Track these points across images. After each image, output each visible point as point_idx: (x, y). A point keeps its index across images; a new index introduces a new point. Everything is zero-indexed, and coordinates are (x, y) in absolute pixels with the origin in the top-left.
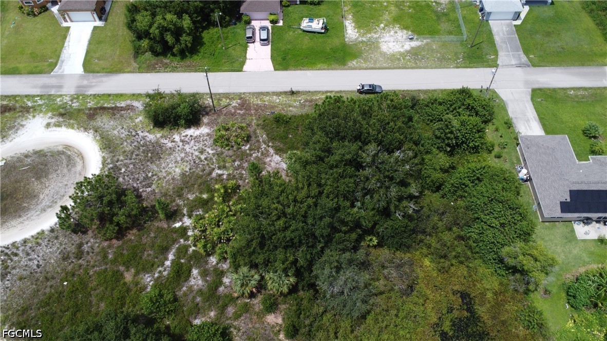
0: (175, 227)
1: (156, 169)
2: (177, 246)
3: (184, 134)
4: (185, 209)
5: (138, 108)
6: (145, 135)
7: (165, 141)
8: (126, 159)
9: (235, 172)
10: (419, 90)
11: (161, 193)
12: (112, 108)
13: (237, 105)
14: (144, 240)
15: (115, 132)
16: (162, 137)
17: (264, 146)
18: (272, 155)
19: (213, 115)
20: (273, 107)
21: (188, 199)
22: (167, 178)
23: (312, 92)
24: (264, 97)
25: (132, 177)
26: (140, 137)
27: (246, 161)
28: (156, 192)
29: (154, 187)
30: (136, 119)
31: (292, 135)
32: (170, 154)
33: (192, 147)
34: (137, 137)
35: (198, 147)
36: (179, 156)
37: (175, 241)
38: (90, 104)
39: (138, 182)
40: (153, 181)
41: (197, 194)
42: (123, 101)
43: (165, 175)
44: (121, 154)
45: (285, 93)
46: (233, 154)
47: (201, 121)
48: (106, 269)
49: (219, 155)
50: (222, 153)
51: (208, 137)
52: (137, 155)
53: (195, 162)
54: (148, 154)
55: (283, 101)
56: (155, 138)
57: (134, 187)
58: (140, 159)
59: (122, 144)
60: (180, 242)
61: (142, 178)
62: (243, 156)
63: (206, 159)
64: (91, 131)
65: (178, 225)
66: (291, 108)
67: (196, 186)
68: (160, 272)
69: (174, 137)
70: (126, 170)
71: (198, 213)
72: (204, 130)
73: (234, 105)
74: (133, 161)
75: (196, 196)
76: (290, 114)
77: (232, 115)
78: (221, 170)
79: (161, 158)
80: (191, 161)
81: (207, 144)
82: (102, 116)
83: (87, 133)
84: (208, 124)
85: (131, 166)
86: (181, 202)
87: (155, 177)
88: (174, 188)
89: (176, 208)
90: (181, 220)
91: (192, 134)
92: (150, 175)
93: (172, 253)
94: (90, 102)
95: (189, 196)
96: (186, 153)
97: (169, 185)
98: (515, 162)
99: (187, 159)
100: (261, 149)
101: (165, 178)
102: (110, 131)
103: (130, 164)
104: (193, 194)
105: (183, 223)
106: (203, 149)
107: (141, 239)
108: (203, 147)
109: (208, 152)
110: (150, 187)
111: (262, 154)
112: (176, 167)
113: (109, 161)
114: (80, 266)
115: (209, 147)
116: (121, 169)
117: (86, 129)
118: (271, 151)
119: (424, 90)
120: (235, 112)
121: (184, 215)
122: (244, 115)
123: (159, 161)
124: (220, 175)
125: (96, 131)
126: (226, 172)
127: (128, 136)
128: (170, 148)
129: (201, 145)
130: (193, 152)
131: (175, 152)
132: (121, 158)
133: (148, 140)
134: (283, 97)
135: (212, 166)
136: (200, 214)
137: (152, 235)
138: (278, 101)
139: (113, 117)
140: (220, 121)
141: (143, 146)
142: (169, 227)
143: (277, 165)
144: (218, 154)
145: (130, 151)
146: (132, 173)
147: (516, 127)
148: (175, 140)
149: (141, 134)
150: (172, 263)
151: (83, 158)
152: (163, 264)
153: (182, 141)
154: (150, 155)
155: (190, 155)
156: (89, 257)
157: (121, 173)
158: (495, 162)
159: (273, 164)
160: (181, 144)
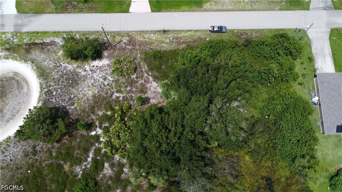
0: (92, 135)
1: (76, 92)
2: (94, 148)
3: (92, 65)
4: (97, 122)
5: (58, 43)
6: (66, 66)
7: (80, 71)
8: (56, 85)
9: (128, 94)
10: (252, 30)
11: (81, 110)
12: (41, 44)
13: (127, 41)
14: (74, 143)
15: (46, 63)
16: (77, 67)
17: (146, 75)
19: (110, 50)
20: (151, 43)
21: (98, 115)
22: (84, 98)
23: (178, 31)
24: (145, 34)
25: (61, 98)
26: (63, 67)
27: (135, 87)
28: (78, 109)
29: (76, 105)
30: (59, 53)
31: (164, 66)
32: (84, 81)
33: (98, 75)
34: (61, 67)
35: (102, 75)
36: (90, 82)
37: (92, 144)
38: (26, 40)
39: (65, 102)
40: (75, 101)
41: (104, 111)
42: (48, 38)
43: (82, 96)
44: (52, 80)
45: (160, 31)
46: (125, 81)
47: (103, 55)
48: (52, 162)
49: (117, 81)
50: (118, 80)
51: (108, 68)
52: (62, 82)
53: (101, 87)
54: (69, 81)
55: (158, 38)
56: (73, 68)
57: (63, 106)
58: (65, 85)
59: (51, 73)
60: (96, 145)
61: (67, 99)
62: (132, 83)
63: (108, 84)
64: (29, 62)
65: (93, 133)
66: (163, 44)
67: (103, 105)
68: (85, 165)
69: (85, 67)
70: (56, 93)
71: (106, 125)
72: (105, 62)
73: (124, 41)
74: (60, 86)
75: (104, 113)
76: (163, 49)
77: (124, 50)
78: (118, 93)
79: (78, 84)
80: (98, 86)
81: (108, 73)
82: (35, 50)
83: (26, 64)
84: (108, 57)
85: (59, 90)
86: (94, 117)
87: (76, 98)
88: (89, 106)
89: (91, 121)
90: (95, 130)
91: (97, 65)
92: (72, 96)
93: (91, 153)
94: (25, 39)
95: (99, 113)
96: (94, 80)
97: (86, 103)
98: (311, 89)
99: (95, 84)
100: (144, 77)
101: (82, 98)
102: (42, 63)
103: (58, 88)
104: (101, 111)
105: (97, 132)
106: (105, 77)
107: (72, 143)
108: (106, 75)
109: (109, 79)
110: (73, 105)
111: (145, 81)
112: (89, 90)
113: (44, 86)
114: (36, 160)
115: (109, 75)
116: (53, 93)
117: (26, 61)
118: (151, 79)
119: (255, 30)
120: (126, 47)
121: (97, 126)
122: (132, 49)
123: (77, 86)
124: (118, 98)
125: (33, 63)
126: (122, 95)
127: (55, 67)
128: (84, 76)
129: (104, 73)
130: (99, 79)
131: (87, 79)
132: (52, 84)
133: (68, 70)
134: (158, 35)
135: (112, 90)
136: (107, 126)
137: (78, 140)
138: (154, 38)
139: (43, 51)
140: (115, 54)
141: (66, 75)
142: (88, 134)
143: (155, 89)
144: (115, 81)
145: (57, 79)
146: (61, 96)
147: (315, 61)
148: (86, 69)
149: (63, 65)
150: (92, 160)
151: (27, 82)
152: (86, 160)
153: (91, 70)
154: (70, 81)
155: (98, 81)
156: (41, 154)
157: (53, 96)
158: (298, 88)
159: (152, 89)
160: (90, 73)
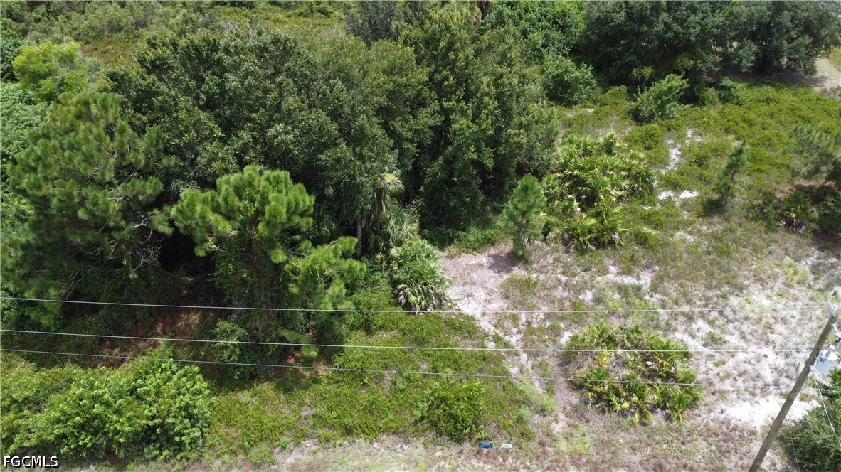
0: (691, 190)
2: (670, 168)
11: (771, 253)
17: (514, 339)
18: (483, 314)
22: (781, 285)
28: (788, 257)
29: (804, 267)
33: (758, 360)
35: (739, 358)
36: (786, 336)
37: (678, 173)
43: (794, 292)
49: (652, 326)
51: (720, 386)
63: (691, 320)
65: (688, 194)
67: (686, 255)
68: (682, 144)
72: (750, 414)
78: (631, 285)
80: (737, 319)
81: (711, 365)
86: (705, 228)
87: (820, 286)
88: (745, 259)
89: (711, 219)
93: (676, 161)
95: (691, 238)
96: (768, 343)
97: (762, 269)
99: (754, 327)
101: (788, 285)
104: (682, 241)
105: (678, 196)
106: (718, 350)
108: (716, 354)
109: (694, 337)
110: (815, 266)
111: (515, 319)
112: (774, 309)
115: (698, 352)
118: (486, 326)
121: (682, 207)
124: (628, 272)
126: (614, 277)
129: (730, 363)
130: (744, 344)
135: (665, 298)
136: (645, 205)
140: (704, 446)
142: (706, 194)
152: (683, 150)
155: (749, 337)
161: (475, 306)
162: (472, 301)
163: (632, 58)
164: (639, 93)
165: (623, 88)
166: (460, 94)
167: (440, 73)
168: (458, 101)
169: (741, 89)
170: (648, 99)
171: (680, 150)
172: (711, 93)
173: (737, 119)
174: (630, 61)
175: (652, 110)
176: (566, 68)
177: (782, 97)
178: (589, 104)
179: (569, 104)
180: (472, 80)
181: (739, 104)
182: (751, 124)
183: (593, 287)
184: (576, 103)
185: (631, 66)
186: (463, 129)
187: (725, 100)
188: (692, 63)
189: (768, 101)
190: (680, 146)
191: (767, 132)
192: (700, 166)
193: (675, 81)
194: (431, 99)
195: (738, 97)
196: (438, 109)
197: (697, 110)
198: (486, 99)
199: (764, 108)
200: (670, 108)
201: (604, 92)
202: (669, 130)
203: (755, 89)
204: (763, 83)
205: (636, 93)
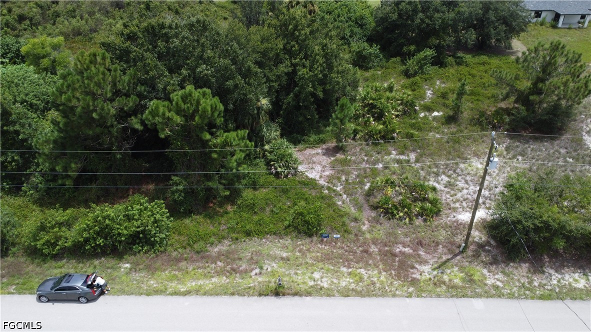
0: (438, 112)
17: (338, 188)
20: (327, 258)
24: (353, 286)
55: (304, 274)
65: (436, 114)
66: (285, 255)
76: (288, 241)
78: (404, 159)
80: (464, 174)
87: (510, 157)
88: (468, 145)
89: (450, 126)
90: (435, 117)
93: (430, 97)
100: (342, 185)
108: (452, 191)
109: (439, 183)
134: (304, 283)
138: (317, 275)
161: (316, 174)
162: (314, 172)
163: (403, 41)
164: (408, 60)
165: (399, 59)
166: (302, 55)
167: (290, 43)
168: (301, 59)
169: (468, 58)
170: (413, 63)
171: (432, 91)
172: (450, 59)
173: (465, 74)
174: (402, 42)
175: (415, 69)
176: (364, 48)
177: (492, 61)
178: (379, 68)
179: (367, 69)
180: (309, 48)
181: (467, 66)
182: (473, 76)
183: (382, 161)
184: (371, 68)
185: (402, 45)
186: (304, 74)
187: (459, 64)
188: (438, 41)
189: (484, 64)
190: (432, 89)
191: (483, 80)
192: (443, 98)
193: (429, 52)
194: (285, 59)
195: (466, 62)
196: (290, 64)
197: (442, 70)
198: (318, 57)
199: (482, 68)
200: (426, 68)
201: (387, 62)
202: (426, 80)
203: (477, 58)
204: (481, 54)
205: (406, 60)
